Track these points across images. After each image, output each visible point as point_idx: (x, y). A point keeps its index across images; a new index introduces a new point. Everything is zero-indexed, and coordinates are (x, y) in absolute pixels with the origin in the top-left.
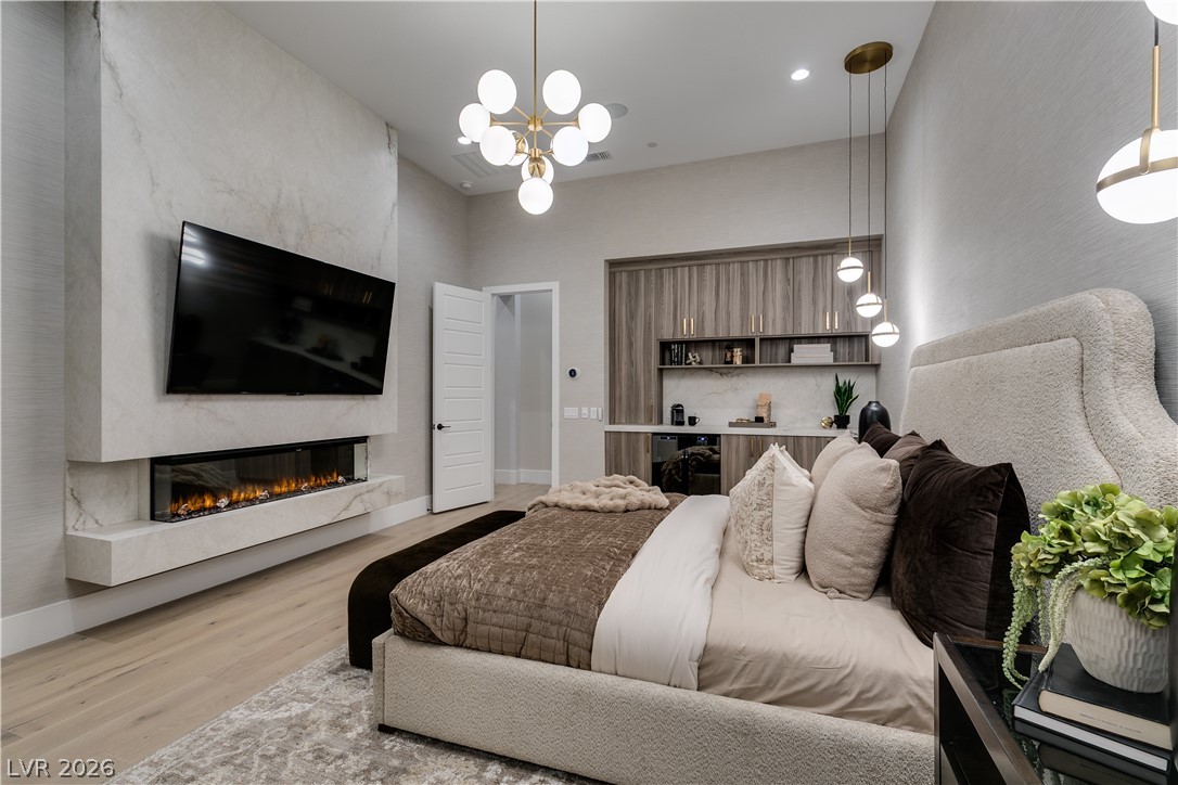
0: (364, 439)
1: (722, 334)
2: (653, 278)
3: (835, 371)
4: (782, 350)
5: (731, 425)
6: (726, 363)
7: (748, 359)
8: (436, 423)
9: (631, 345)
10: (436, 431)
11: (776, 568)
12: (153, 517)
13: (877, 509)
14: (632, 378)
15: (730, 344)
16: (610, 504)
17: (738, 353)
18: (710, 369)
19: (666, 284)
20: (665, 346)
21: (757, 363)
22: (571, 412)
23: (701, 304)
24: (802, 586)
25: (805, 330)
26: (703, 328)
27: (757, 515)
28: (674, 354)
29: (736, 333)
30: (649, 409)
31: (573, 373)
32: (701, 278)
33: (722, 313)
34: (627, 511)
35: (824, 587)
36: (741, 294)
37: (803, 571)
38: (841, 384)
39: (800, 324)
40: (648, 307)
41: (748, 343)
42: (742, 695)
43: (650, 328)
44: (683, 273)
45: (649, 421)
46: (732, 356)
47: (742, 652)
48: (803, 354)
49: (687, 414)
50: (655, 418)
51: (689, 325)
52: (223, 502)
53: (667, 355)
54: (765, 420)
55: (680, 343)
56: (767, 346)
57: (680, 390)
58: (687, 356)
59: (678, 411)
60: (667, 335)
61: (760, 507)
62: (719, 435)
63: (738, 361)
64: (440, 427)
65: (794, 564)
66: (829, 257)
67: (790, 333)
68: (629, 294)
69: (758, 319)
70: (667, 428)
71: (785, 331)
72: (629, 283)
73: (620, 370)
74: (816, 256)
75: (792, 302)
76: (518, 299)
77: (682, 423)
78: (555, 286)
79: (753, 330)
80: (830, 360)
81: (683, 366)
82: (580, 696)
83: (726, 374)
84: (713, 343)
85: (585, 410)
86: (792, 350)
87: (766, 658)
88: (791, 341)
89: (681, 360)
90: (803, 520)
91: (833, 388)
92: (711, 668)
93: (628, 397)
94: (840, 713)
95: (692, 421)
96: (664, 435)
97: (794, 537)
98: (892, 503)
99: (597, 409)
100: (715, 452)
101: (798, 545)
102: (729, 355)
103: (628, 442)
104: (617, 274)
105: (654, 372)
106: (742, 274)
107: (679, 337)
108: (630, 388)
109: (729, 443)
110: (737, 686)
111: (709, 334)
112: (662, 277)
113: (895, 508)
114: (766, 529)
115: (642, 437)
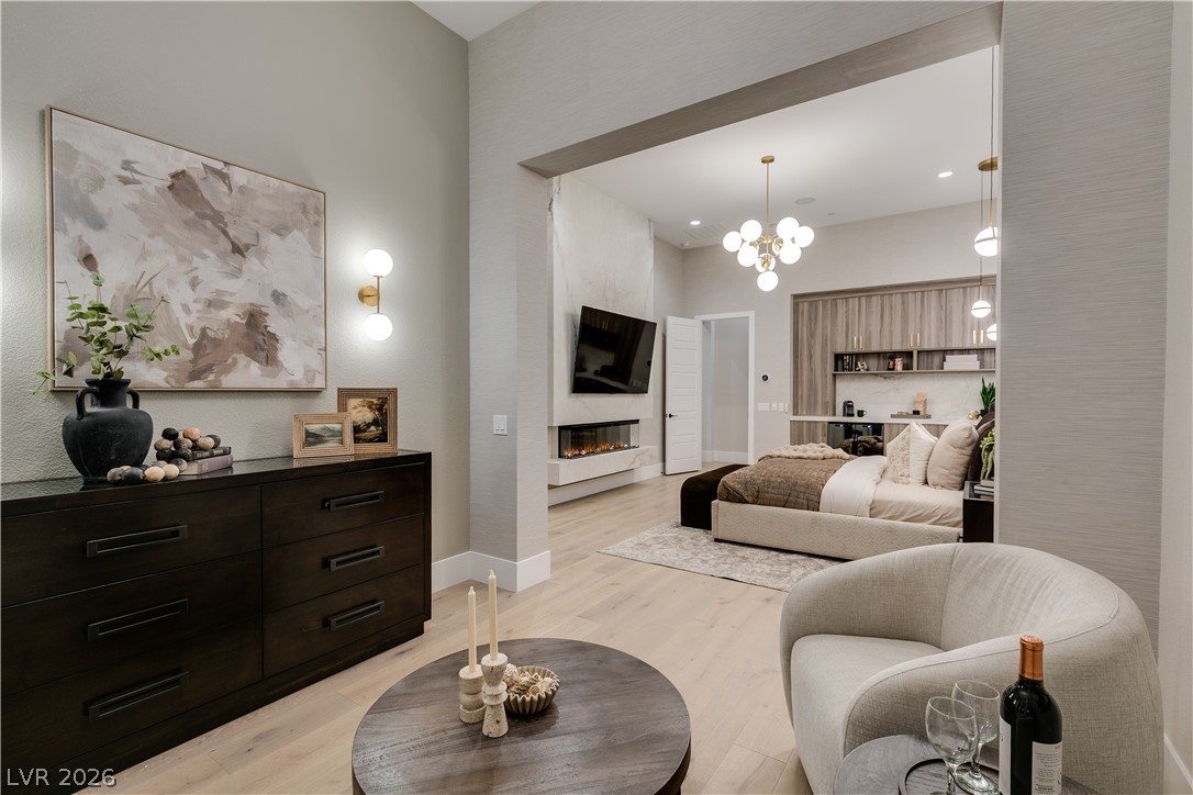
0: (637, 421)
1: (886, 348)
2: (829, 306)
3: (981, 376)
4: (937, 359)
5: (893, 416)
6: (889, 369)
7: (907, 367)
8: (668, 413)
9: (811, 356)
10: (668, 419)
11: (910, 479)
12: (560, 457)
13: (962, 448)
14: (812, 382)
15: (893, 355)
16: (814, 455)
17: (899, 363)
18: (876, 374)
19: (840, 311)
20: (838, 357)
21: (915, 369)
22: (763, 406)
23: (868, 325)
24: (926, 487)
25: (955, 345)
26: (870, 344)
27: (901, 454)
28: (845, 363)
29: (897, 347)
30: (825, 405)
31: (765, 378)
32: (868, 305)
33: (886, 333)
34: (824, 459)
35: (935, 486)
36: (902, 317)
37: (926, 483)
38: (987, 386)
39: (951, 340)
40: (824, 328)
41: (909, 354)
42: (890, 518)
43: (826, 345)
44: (853, 303)
45: (825, 414)
46: (894, 365)
47: (890, 502)
48: (952, 362)
49: (856, 408)
50: (830, 411)
51: (859, 341)
52: (584, 452)
53: (840, 363)
54: (921, 413)
55: (851, 355)
56: (924, 358)
57: (849, 389)
58: (856, 364)
59: (849, 406)
60: (840, 350)
61: (903, 450)
62: (883, 424)
63: (899, 367)
64: (670, 416)
65: (922, 478)
66: (976, 288)
67: (942, 347)
68: (810, 319)
69: (915, 337)
70: (840, 418)
71: (939, 343)
72: (809, 311)
73: (802, 375)
74: (965, 288)
75: (945, 323)
76: (713, 324)
77: (852, 415)
78: (751, 314)
79: (910, 346)
80: (977, 368)
81: (854, 372)
82: (815, 520)
83: (889, 378)
84: (878, 354)
85: (774, 405)
86: (944, 360)
87: (901, 503)
88: (945, 352)
89: (852, 368)
90: (927, 458)
91: (981, 390)
92: (875, 509)
93: (809, 396)
94: (934, 523)
95: (861, 414)
96: (837, 424)
97: (922, 465)
98: (970, 445)
99: (785, 404)
100: (879, 441)
101: (924, 470)
102: (891, 363)
103: (809, 429)
104: (800, 305)
105: (830, 377)
106: (903, 303)
107: (850, 350)
108: (810, 389)
109: (891, 430)
110: (888, 515)
111: (875, 348)
112: (836, 305)
113: (971, 447)
114: (906, 461)
115: (820, 425)
